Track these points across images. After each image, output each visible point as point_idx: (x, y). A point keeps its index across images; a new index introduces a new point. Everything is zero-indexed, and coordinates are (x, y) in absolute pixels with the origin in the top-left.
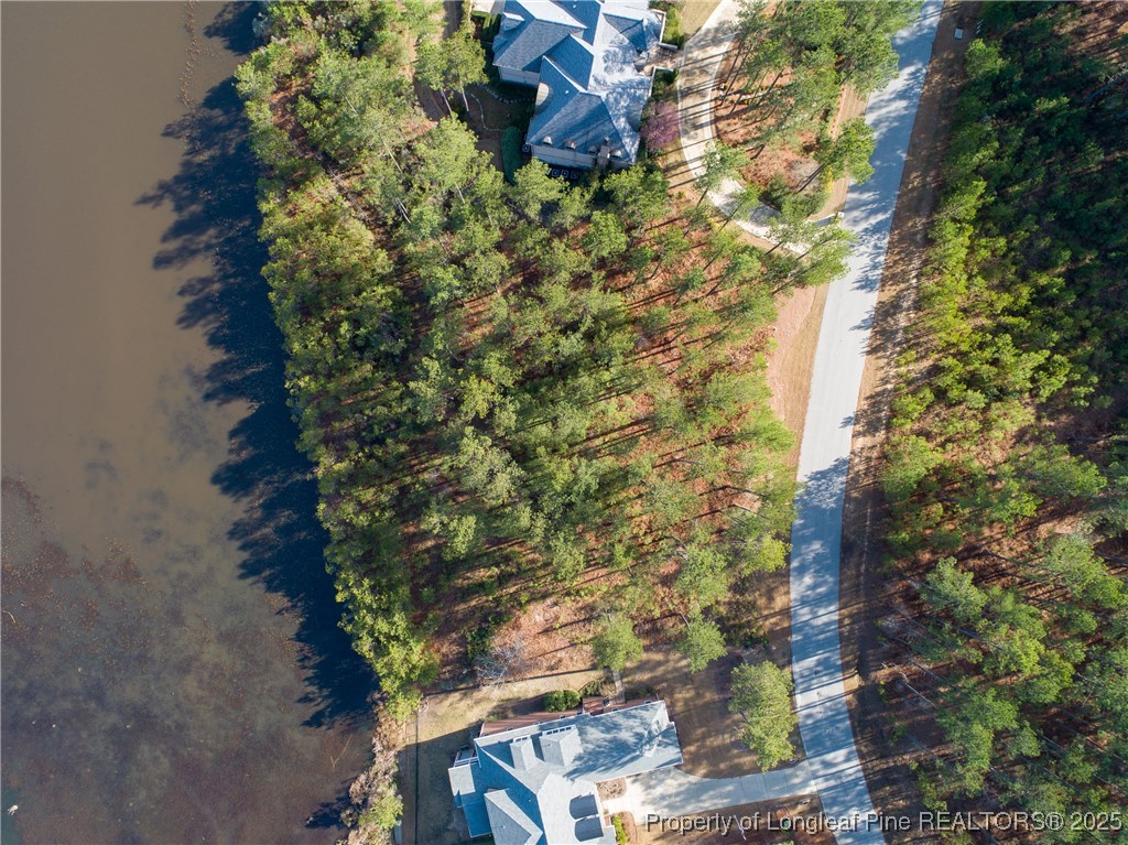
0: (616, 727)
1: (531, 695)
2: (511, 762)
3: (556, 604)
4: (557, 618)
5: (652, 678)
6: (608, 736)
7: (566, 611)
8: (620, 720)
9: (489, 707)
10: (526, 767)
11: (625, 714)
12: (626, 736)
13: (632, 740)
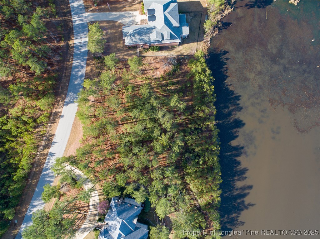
0: (140, 40)
1: (163, 51)
2: (171, 34)
3: (153, 76)
4: (153, 72)
5: (129, 51)
6: (142, 37)
7: (150, 74)
8: (139, 41)
9: (176, 50)
10: (167, 32)
11: (137, 43)
12: (138, 37)
13: (136, 35)
